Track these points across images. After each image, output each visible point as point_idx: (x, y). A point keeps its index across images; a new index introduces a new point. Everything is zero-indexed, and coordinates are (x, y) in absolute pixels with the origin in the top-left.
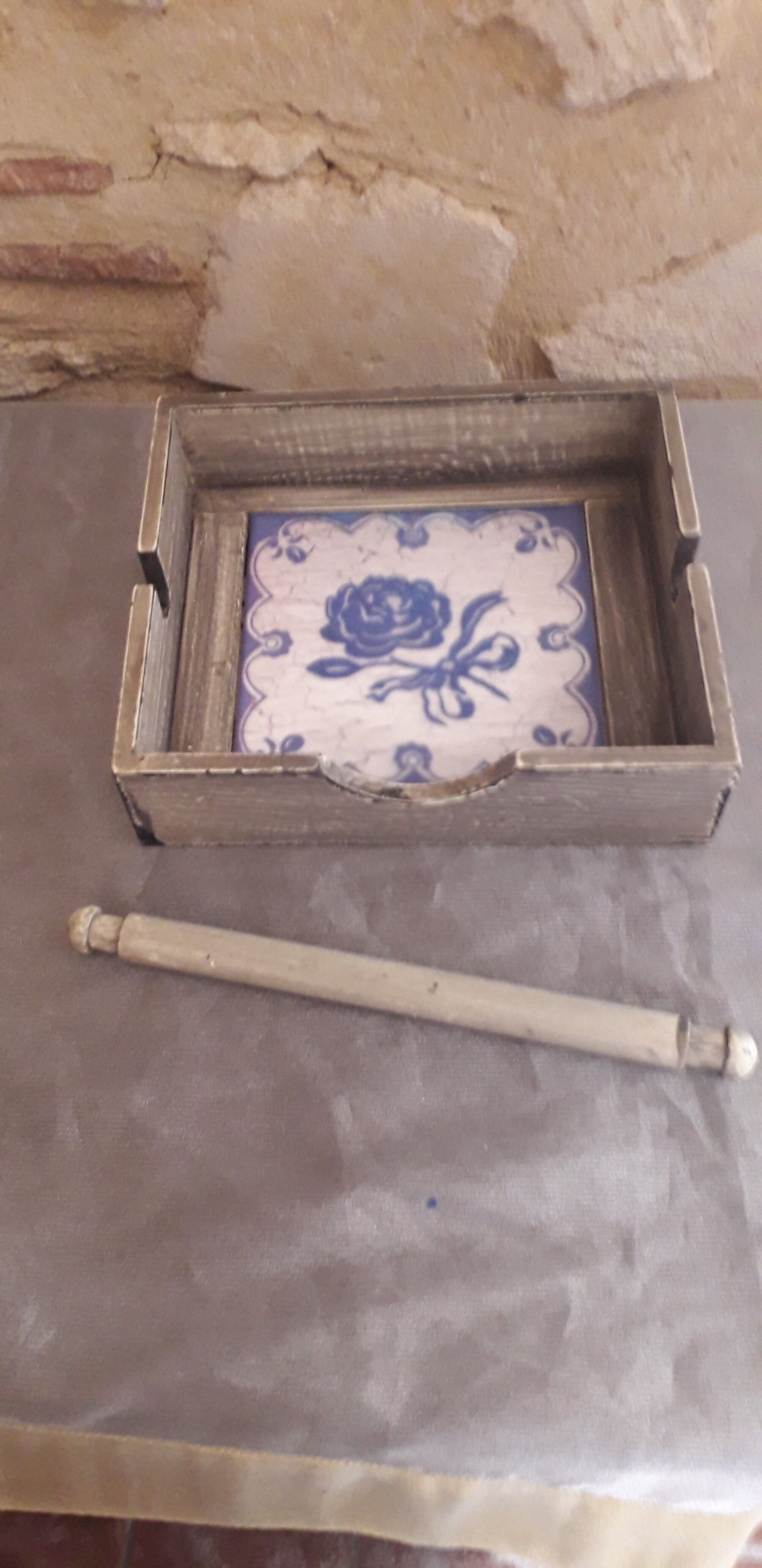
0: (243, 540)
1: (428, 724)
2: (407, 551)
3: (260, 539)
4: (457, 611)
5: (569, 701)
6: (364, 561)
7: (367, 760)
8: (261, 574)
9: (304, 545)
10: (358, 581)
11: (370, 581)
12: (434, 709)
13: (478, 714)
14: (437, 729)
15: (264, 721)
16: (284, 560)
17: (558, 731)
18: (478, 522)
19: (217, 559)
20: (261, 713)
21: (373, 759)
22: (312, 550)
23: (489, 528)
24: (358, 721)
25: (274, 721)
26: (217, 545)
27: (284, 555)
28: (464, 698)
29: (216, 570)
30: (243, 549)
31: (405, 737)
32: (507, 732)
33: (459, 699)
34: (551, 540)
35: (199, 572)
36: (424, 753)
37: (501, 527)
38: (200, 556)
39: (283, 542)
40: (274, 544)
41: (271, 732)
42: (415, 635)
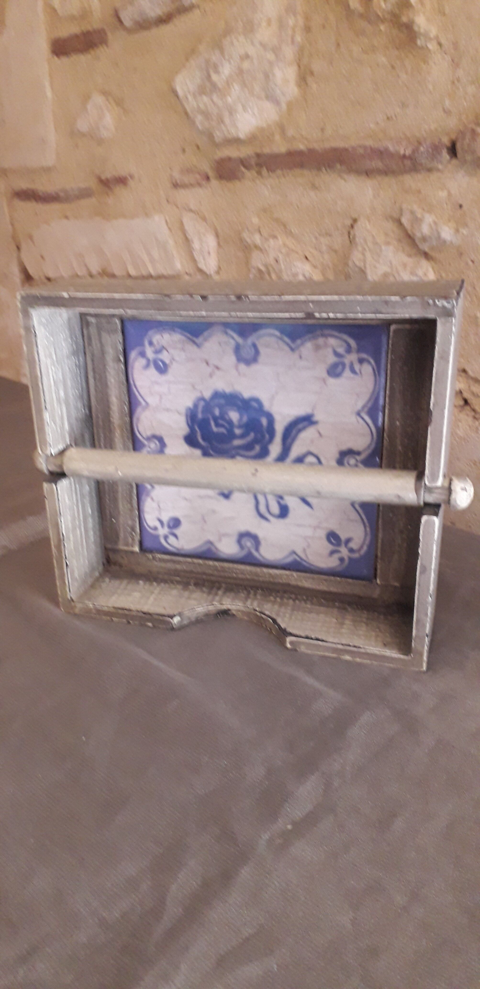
0: (120, 348)
1: (258, 518)
2: (242, 367)
3: (133, 349)
4: (279, 428)
5: (354, 515)
6: (211, 376)
7: (220, 540)
8: (138, 383)
9: (165, 356)
10: (207, 395)
11: (217, 395)
12: (263, 509)
13: (291, 514)
14: (263, 523)
15: (154, 505)
16: (152, 371)
17: (343, 536)
18: (299, 342)
19: (104, 366)
20: (152, 499)
21: (225, 540)
22: (171, 362)
23: (308, 348)
24: (214, 512)
25: (161, 505)
26: (103, 352)
27: (152, 365)
28: (282, 502)
29: (106, 377)
30: (122, 359)
31: (243, 528)
32: (309, 532)
33: (279, 503)
34: (357, 367)
35: (95, 379)
36: (255, 539)
37: (317, 348)
38: (93, 361)
39: (150, 352)
40: (143, 354)
41: (160, 514)
42: (249, 447)
